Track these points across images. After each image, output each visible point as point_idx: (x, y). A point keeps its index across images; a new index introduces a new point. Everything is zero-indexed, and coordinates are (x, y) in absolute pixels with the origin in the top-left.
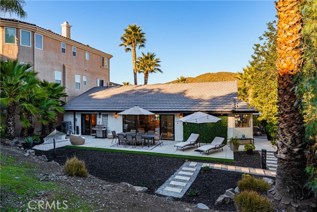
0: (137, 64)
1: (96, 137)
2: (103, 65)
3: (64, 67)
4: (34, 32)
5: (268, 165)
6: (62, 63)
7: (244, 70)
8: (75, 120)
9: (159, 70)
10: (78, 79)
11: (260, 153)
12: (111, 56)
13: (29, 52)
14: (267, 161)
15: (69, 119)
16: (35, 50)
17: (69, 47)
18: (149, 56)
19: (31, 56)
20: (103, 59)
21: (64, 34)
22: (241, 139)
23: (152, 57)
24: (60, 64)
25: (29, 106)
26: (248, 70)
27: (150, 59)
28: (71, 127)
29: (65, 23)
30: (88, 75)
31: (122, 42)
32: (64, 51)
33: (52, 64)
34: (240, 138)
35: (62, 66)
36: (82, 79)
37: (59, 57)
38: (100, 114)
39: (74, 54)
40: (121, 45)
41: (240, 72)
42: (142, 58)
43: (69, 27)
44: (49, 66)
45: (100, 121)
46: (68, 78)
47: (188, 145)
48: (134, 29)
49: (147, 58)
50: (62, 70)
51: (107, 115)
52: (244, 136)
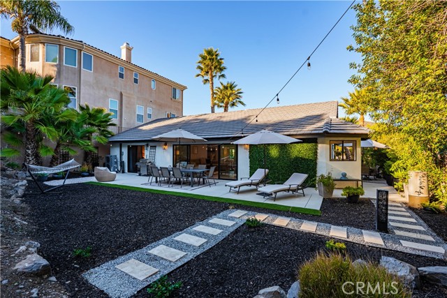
0: (215, 96)
1: (140, 175)
2: (174, 97)
3: (121, 94)
4: (81, 50)
5: (391, 224)
6: (120, 91)
7: (351, 95)
8: (121, 154)
9: (240, 102)
10: (140, 110)
11: (375, 202)
12: (185, 88)
13: (75, 74)
14: (389, 217)
15: (115, 152)
16: (82, 71)
17: (129, 72)
18: (229, 85)
19: (77, 79)
20: (175, 91)
21: (124, 57)
22: (341, 180)
23: (232, 87)
24: (116, 90)
25: (49, 130)
26: (356, 94)
27: (229, 89)
28: (116, 163)
29: (125, 44)
30: (154, 107)
31: (199, 72)
32: (121, 76)
33: (106, 90)
34: (339, 178)
35: (119, 94)
36: (145, 111)
37: (114, 82)
38: (147, 145)
39: (136, 81)
40: (198, 76)
41: (345, 98)
42: (219, 88)
43: (129, 50)
44: (102, 92)
45: (147, 153)
46: (127, 107)
47: (247, 185)
48: (210, 53)
49: (226, 88)
50: (119, 98)
51: (155, 147)
52: (344, 175)
